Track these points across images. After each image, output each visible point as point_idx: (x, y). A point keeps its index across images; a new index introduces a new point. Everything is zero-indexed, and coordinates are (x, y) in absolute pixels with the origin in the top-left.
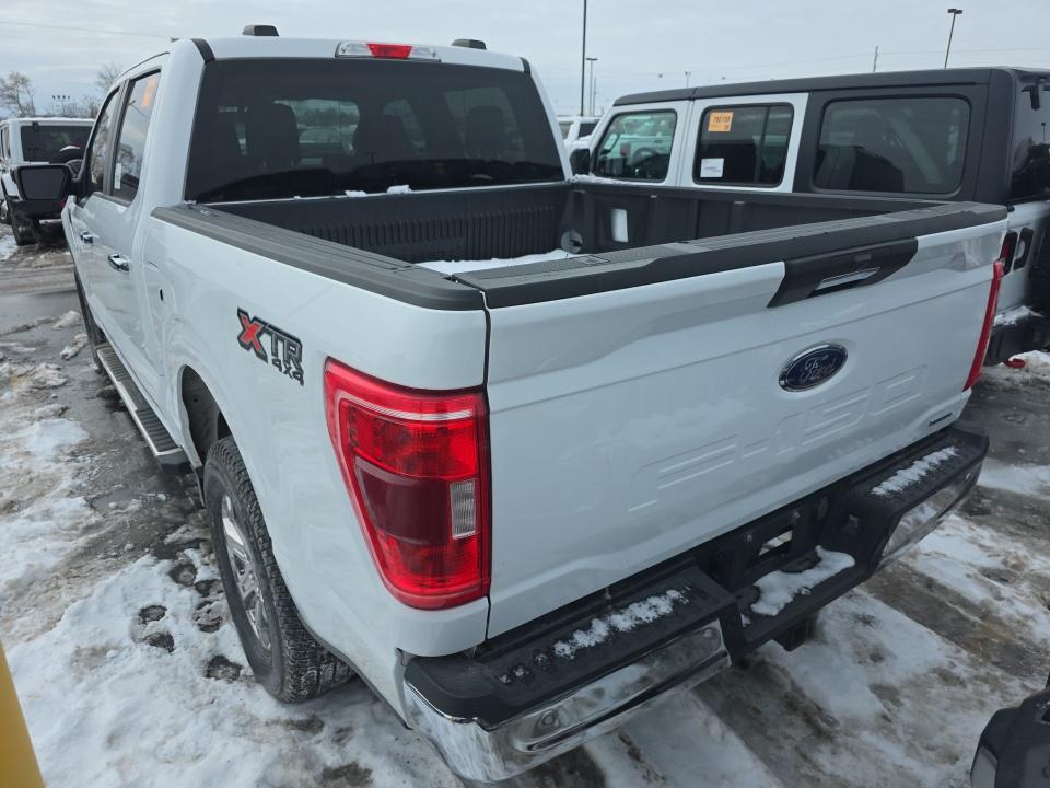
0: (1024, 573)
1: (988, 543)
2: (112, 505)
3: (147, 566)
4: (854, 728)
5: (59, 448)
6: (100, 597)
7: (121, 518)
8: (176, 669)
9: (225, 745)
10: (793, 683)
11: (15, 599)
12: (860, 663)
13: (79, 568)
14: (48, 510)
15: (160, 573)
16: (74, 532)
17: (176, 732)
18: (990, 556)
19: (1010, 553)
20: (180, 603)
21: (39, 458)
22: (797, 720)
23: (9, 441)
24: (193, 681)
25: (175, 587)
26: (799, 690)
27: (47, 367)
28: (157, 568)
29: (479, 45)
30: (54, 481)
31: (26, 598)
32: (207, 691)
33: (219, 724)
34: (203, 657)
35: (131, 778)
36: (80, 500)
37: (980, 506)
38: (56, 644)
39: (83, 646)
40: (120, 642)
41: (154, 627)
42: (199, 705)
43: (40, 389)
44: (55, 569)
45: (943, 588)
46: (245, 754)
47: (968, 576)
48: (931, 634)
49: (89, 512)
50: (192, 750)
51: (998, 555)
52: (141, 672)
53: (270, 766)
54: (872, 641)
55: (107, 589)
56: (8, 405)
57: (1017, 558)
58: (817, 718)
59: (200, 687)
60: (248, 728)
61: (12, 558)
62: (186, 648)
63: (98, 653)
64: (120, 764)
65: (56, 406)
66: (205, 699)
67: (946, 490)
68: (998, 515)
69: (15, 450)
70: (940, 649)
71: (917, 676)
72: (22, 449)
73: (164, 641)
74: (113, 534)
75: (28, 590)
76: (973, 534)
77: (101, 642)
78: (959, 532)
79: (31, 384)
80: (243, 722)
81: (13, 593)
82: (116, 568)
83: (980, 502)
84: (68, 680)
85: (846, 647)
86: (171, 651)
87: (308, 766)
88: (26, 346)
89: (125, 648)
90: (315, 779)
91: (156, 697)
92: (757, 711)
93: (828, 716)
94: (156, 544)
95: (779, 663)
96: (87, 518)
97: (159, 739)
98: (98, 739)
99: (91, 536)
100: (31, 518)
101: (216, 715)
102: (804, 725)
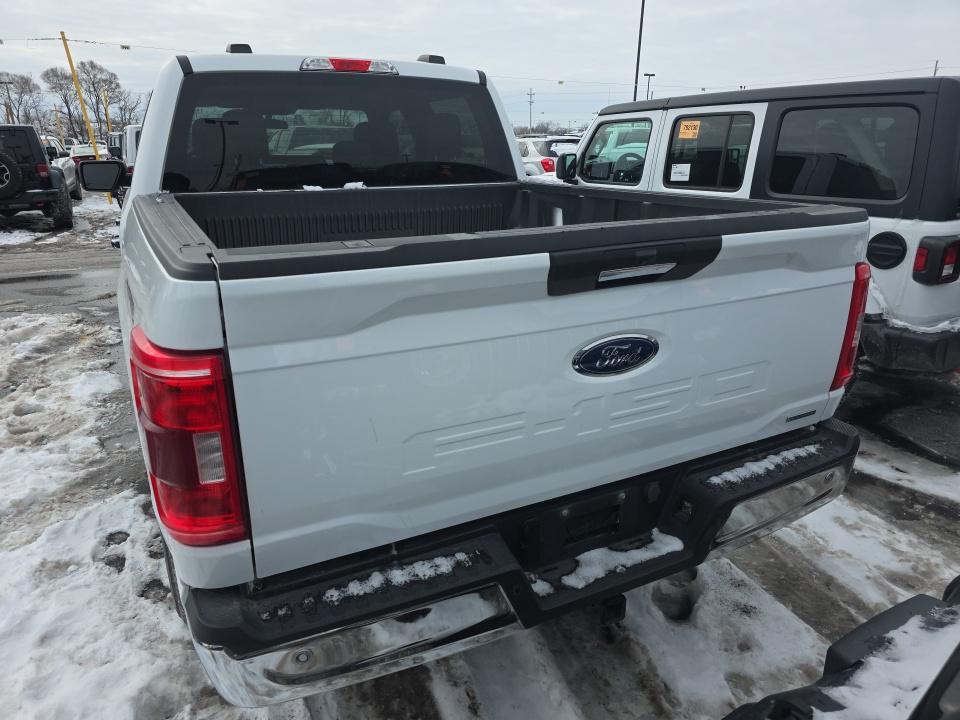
0: (932, 581)
1: (903, 547)
2: (118, 445)
3: (126, 498)
4: (695, 712)
5: (95, 395)
6: (80, 521)
7: (120, 456)
8: (117, 587)
9: (128, 655)
10: (649, 661)
11: (15, 516)
12: (726, 650)
13: (74, 494)
14: (66, 445)
15: (135, 505)
16: (80, 465)
17: (96, 640)
18: (900, 561)
19: (921, 560)
20: (141, 532)
21: (77, 402)
22: (643, 697)
23: (58, 387)
24: (127, 598)
25: (143, 517)
26: (652, 668)
27: (110, 329)
28: (133, 501)
29: (439, 60)
30: (81, 421)
31: (24, 516)
32: (134, 607)
33: (132, 637)
34: (142, 579)
35: (44, 673)
36: (94, 439)
37: (911, 510)
38: (29, 555)
39: (49, 559)
40: (83, 559)
41: (114, 549)
42: (122, 619)
43: (99, 346)
44: (54, 494)
45: (841, 588)
46: (140, 665)
47: (868, 578)
48: (809, 631)
49: (97, 449)
50: (103, 656)
51: (909, 561)
52: (88, 586)
53: (158, 677)
54: (744, 630)
55: (87, 515)
56: (69, 358)
57: (928, 565)
58: (662, 697)
59: (130, 604)
60: (155, 643)
61: (22, 481)
62: (132, 569)
63: (61, 567)
64: (40, 661)
65: (106, 361)
66: (128, 614)
67: (799, 485)
68: (927, 521)
69: (60, 394)
70: (813, 647)
71: (779, 670)
72: (66, 394)
73: (118, 563)
74: (110, 468)
75: (28, 509)
76: (890, 538)
77: (65, 558)
78: (875, 534)
79: (93, 341)
80: (153, 637)
81: (15, 510)
82: (103, 497)
83: (912, 508)
84: (27, 587)
85: (716, 633)
86: (120, 571)
87: (190, 683)
88: (104, 311)
89: (84, 564)
90: (192, 694)
91: (91, 608)
92: (607, 684)
93: (674, 698)
94: (141, 480)
95: (641, 641)
96: (94, 454)
97: (81, 643)
98: (33, 636)
99: (91, 469)
100: (50, 451)
101: (132, 629)
102: (647, 702)
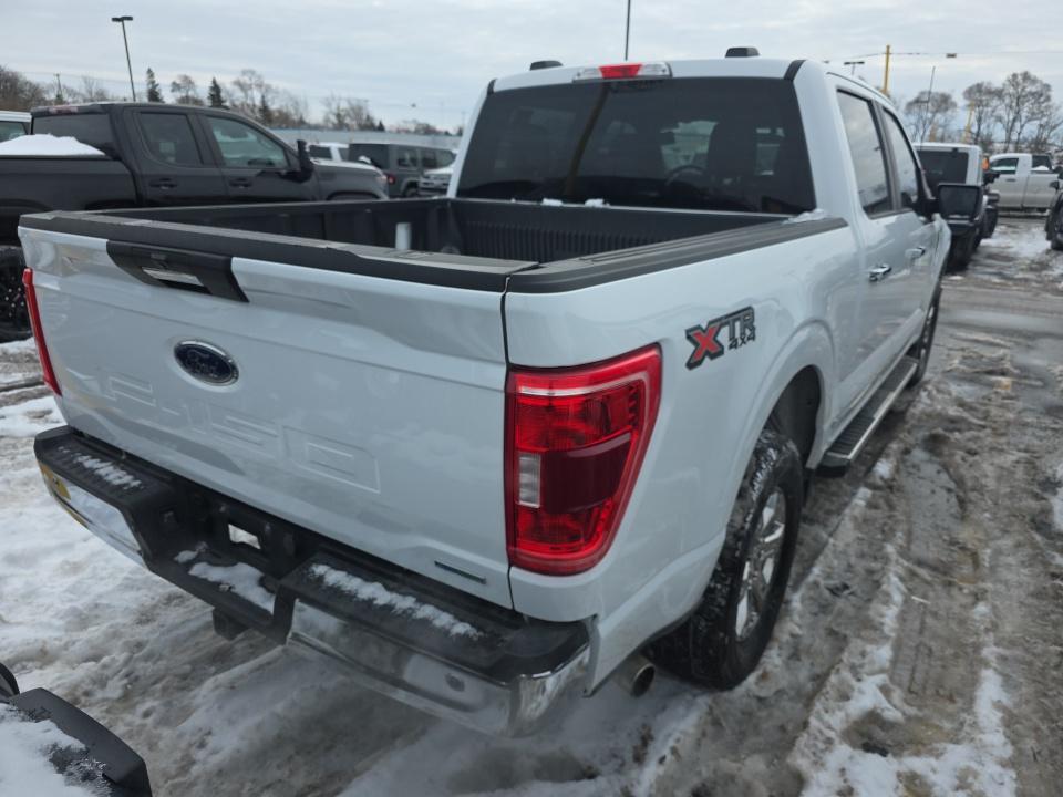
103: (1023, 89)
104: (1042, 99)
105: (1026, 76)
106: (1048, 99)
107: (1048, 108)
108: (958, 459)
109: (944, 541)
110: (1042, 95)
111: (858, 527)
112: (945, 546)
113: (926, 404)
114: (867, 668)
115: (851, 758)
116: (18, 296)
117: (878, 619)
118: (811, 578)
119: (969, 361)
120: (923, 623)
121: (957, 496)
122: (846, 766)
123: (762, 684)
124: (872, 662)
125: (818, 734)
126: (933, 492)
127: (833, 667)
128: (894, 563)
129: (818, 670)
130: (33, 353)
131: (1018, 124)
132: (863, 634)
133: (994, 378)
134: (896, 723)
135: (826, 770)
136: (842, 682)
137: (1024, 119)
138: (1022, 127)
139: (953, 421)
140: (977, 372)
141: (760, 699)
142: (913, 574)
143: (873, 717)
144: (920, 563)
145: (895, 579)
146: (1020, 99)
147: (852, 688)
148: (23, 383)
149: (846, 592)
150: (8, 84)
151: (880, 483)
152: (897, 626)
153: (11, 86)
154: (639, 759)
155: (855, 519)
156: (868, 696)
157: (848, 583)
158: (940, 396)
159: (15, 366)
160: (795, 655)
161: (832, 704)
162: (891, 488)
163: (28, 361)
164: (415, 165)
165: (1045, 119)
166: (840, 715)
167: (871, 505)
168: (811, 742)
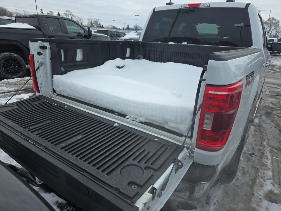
103: (272, 22)
104: (277, 25)
105: (273, 18)
106: (279, 25)
107: (278, 27)
108: (276, 118)
109: (278, 141)
110: (277, 23)
111: (253, 137)
112: (279, 143)
113: (263, 103)
114: (266, 178)
115: (268, 204)
116: (12, 66)
117: (266, 163)
118: (244, 151)
119: (271, 92)
120: (278, 165)
121: (278, 129)
122: (268, 207)
123: (237, 182)
124: (267, 176)
125: (257, 197)
126: (271, 128)
127: (257, 177)
128: (266, 147)
129: (252, 178)
130: (16, 82)
131: (270, 31)
132: (262, 167)
133: (279, 97)
134: (278, 194)
135: (262, 208)
136: (260, 181)
137: (272, 30)
138: (271, 32)
139: (272, 108)
140: (274, 95)
141: (237, 186)
142: (272, 151)
143: (271, 192)
144: (273, 148)
145: (268, 152)
146: (271, 25)
147: (264, 184)
148: (14, 90)
149: (254, 155)
150: (3, 12)
151: (256, 125)
152: (271, 165)
153: (4, 12)
154: (208, 203)
155: (252, 134)
156: (268, 186)
157: (254, 153)
158: (267, 101)
159: (11, 86)
160: (244, 173)
161: (259, 188)
162: (259, 126)
163: (15, 85)
164: (115, 36)
165: (278, 30)
166: (262, 191)
167: (255, 131)
168: (256, 199)
